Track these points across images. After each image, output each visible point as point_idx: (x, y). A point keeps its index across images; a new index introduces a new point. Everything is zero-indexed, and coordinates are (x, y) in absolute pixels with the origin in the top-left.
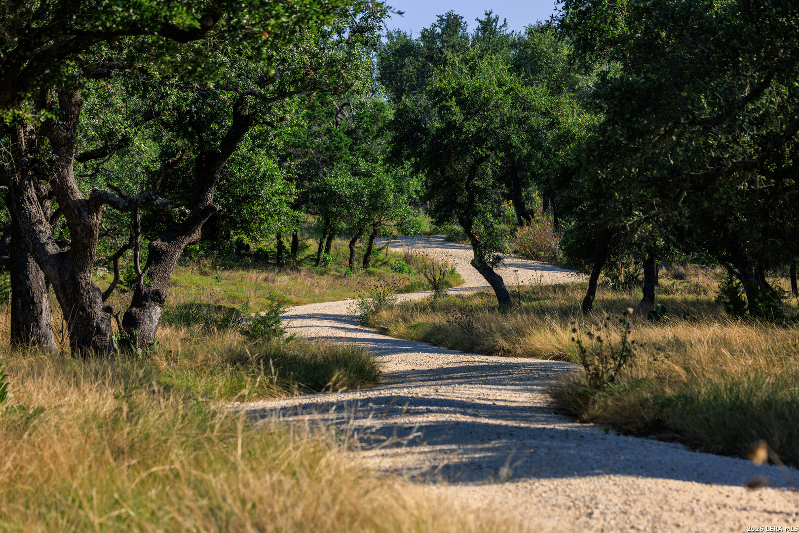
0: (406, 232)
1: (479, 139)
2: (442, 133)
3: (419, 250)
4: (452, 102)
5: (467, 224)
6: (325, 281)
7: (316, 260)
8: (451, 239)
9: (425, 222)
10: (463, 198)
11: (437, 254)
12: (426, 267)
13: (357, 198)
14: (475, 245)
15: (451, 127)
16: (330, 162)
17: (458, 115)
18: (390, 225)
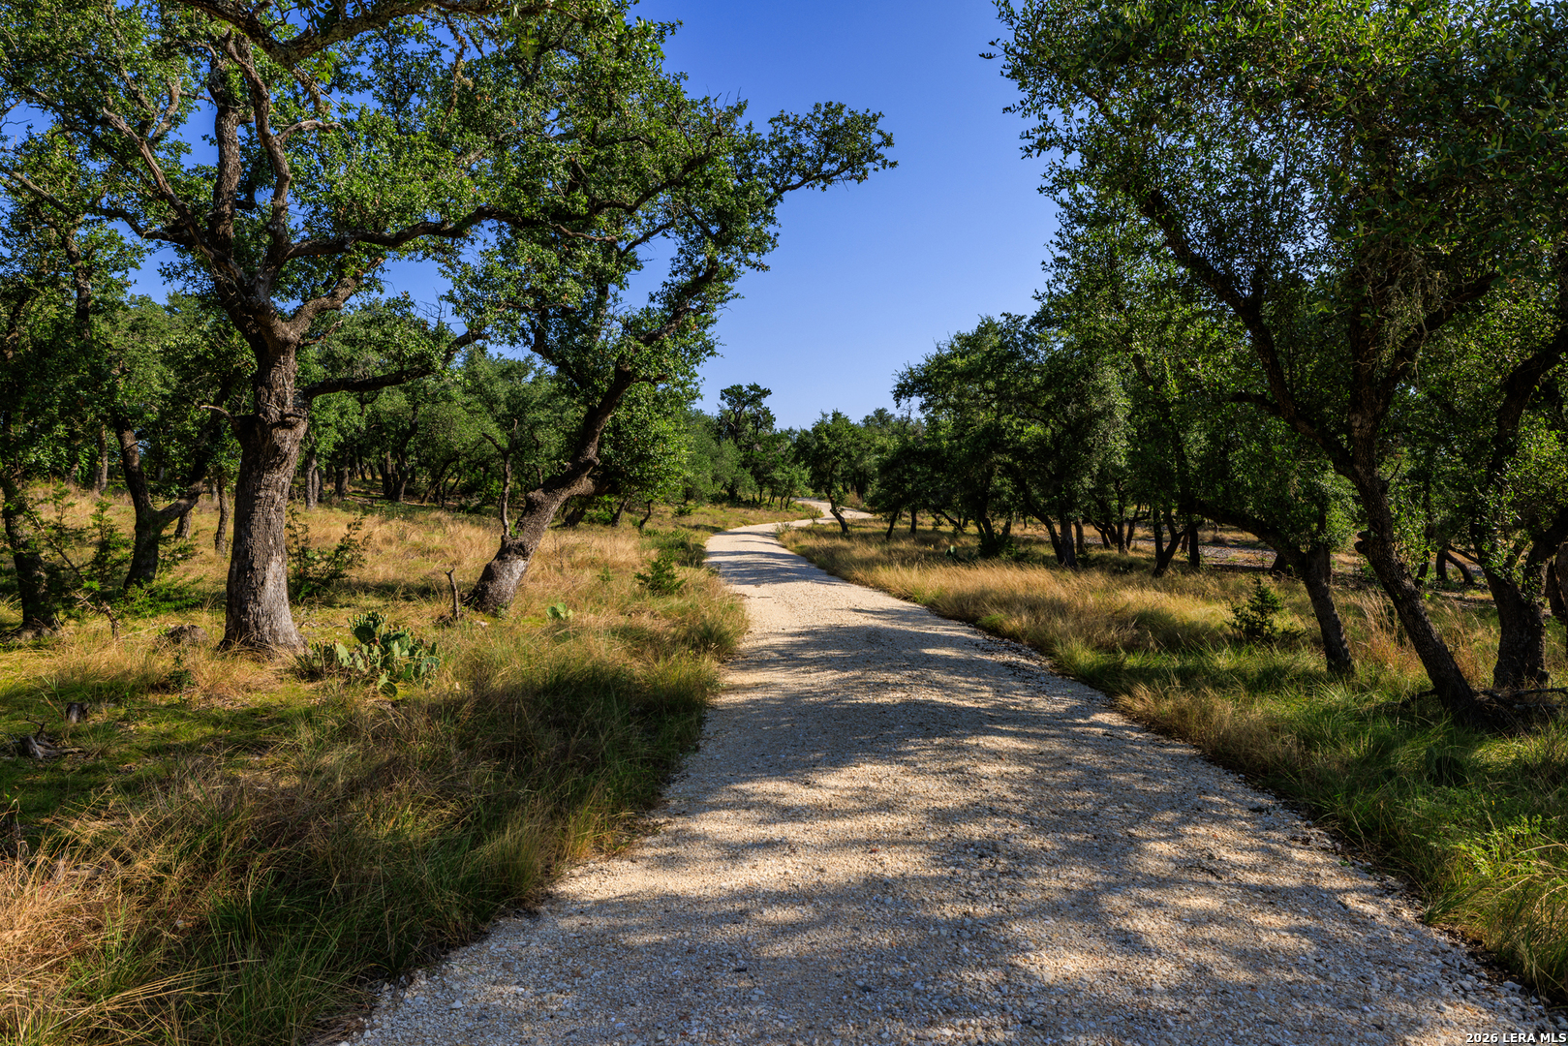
0: (804, 496)
1: (836, 453)
2: (818, 449)
3: (807, 502)
4: (824, 435)
5: (828, 493)
6: (769, 514)
7: (768, 505)
8: (821, 499)
9: (810, 492)
10: (828, 480)
11: (815, 504)
12: (810, 509)
13: (784, 481)
14: (832, 502)
15: (823, 446)
16: (774, 467)
17: (826, 441)
18: (797, 492)
